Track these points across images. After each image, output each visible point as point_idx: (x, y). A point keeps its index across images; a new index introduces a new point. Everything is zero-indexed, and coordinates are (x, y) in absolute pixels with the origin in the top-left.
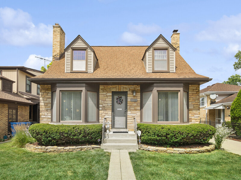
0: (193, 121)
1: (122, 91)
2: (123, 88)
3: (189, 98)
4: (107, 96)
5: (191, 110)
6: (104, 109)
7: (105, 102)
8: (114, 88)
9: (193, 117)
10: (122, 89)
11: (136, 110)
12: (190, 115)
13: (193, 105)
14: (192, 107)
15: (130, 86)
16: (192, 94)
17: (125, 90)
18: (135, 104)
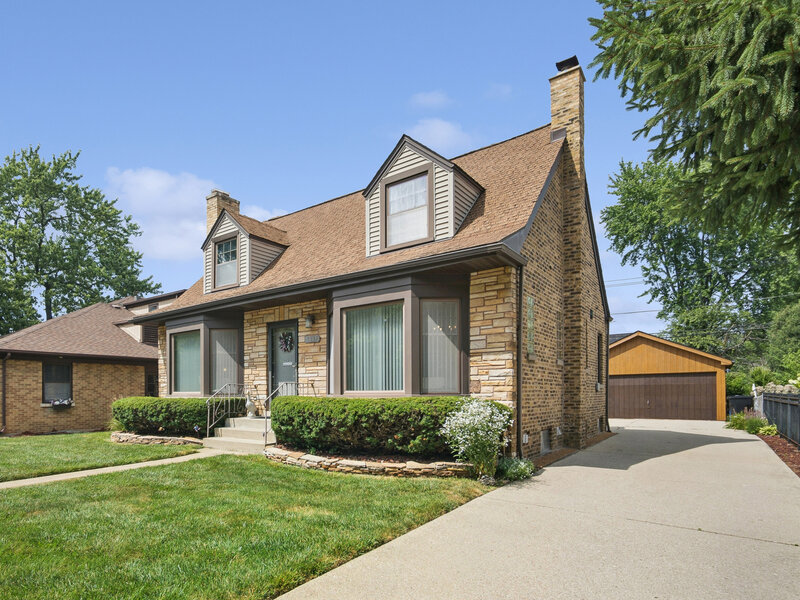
0: (483, 389)
1: (286, 319)
2: (288, 312)
3: (471, 316)
4: (258, 335)
5: (476, 354)
6: (253, 365)
7: (255, 349)
8: (270, 314)
9: (486, 377)
10: (286, 315)
11: (317, 363)
12: (473, 371)
13: (484, 337)
14: (482, 344)
15: (303, 305)
16: (480, 302)
17: (292, 317)
18: (316, 349)
